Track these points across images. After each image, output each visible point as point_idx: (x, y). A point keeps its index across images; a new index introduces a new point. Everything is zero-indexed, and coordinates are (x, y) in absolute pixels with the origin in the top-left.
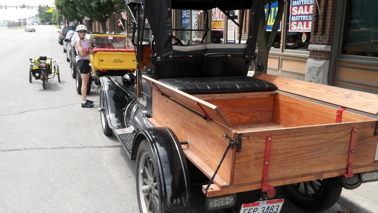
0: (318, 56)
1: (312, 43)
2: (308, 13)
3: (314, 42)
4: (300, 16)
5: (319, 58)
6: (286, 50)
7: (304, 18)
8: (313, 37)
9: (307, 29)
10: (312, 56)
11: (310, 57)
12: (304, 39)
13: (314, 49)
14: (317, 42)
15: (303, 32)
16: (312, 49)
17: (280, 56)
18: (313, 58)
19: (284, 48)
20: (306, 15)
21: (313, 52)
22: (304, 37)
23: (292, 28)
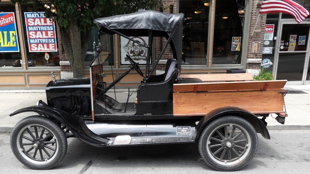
0: (69, 69)
1: (62, 59)
2: (47, 37)
3: (64, 59)
4: (40, 40)
5: (70, 70)
6: (29, 67)
7: (44, 41)
8: (62, 55)
9: (48, 49)
10: (64, 70)
11: (62, 71)
12: (47, 58)
13: (66, 64)
14: (66, 59)
15: (45, 52)
16: (63, 65)
17: (25, 73)
18: (65, 71)
19: (27, 66)
20: (45, 39)
21: (64, 67)
22: (47, 56)
23: (32, 49)
